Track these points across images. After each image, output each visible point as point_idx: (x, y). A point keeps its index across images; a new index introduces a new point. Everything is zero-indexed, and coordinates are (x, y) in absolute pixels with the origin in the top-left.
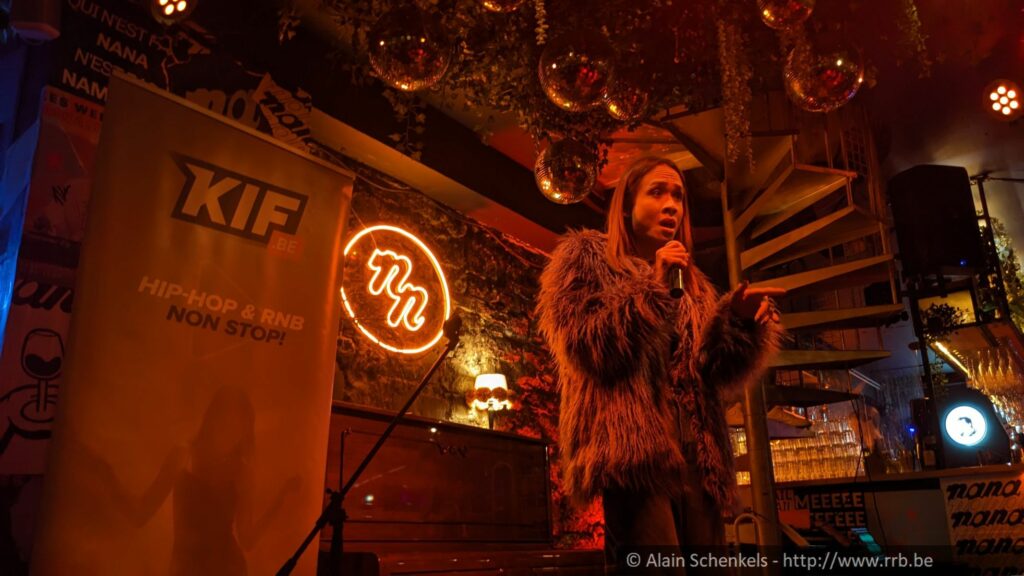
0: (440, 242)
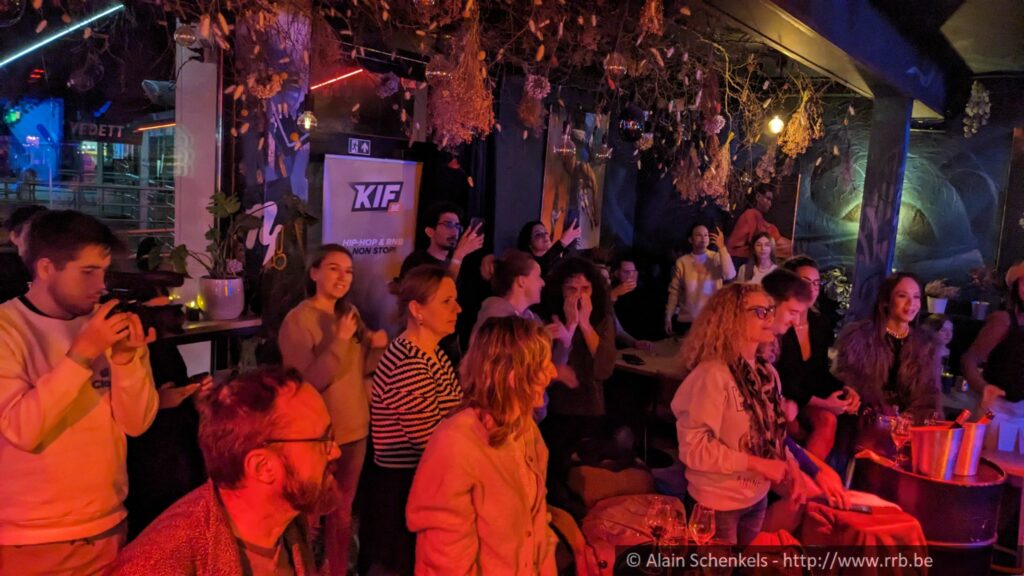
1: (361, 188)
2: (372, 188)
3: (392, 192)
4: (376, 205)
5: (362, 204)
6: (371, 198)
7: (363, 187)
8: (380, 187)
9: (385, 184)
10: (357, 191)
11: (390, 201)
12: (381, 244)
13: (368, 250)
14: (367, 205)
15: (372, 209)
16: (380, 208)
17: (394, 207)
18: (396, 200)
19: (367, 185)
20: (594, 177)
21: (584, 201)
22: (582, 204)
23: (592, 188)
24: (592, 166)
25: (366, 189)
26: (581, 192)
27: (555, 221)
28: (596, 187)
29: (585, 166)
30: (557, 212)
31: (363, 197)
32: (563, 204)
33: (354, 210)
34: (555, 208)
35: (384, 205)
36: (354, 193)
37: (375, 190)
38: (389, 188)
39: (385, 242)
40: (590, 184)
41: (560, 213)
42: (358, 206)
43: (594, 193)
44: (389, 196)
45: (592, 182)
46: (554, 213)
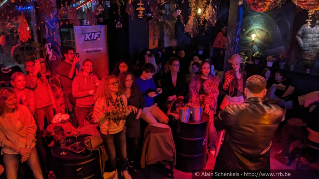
1: (87, 35)
2: (90, 34)
3: (97, 35)
4: (92, 38)
5: (88, 39)
6: (90, 37)
7: (87, 34)
8: (93, 34)
9: (95, 33)
10: (85, 36)
11: (97, 37)
12: (95, 49)
13: (91, 51)
14: (89, 39)
15: (91, 40)
16: (94, 40)
17: (99, 39)
18: (99, 37)
19: (89, 33)
20: (170, 24)
21: (167, 32)
22: (166, 33)
23: (170, 28)
24: (169, 21)
25: (88, 35)
26: (165, 29)
27: (155, 39)
28: (172, 27)
29: (166, 21)
30: (155, 36)
31: (88, 37)
32: (157, 33)
33: (85, 41)
34: (154, 35)
35: (95, 38)
36: (84, 36)
37: (91, 35)
38: (96, 34)
39: (97, 49)
40: (169, 26)
41: (156, 37)
42: (86, 39)
43: (171, 29)
44: (96, 36)
45: (170, 26)
46: (154, 37)
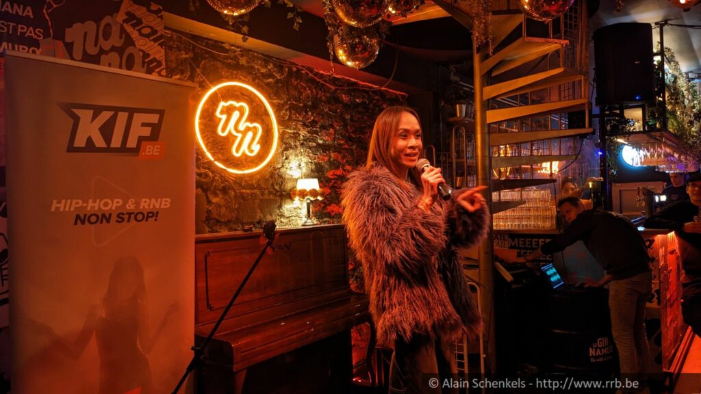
0: (268, 84)
